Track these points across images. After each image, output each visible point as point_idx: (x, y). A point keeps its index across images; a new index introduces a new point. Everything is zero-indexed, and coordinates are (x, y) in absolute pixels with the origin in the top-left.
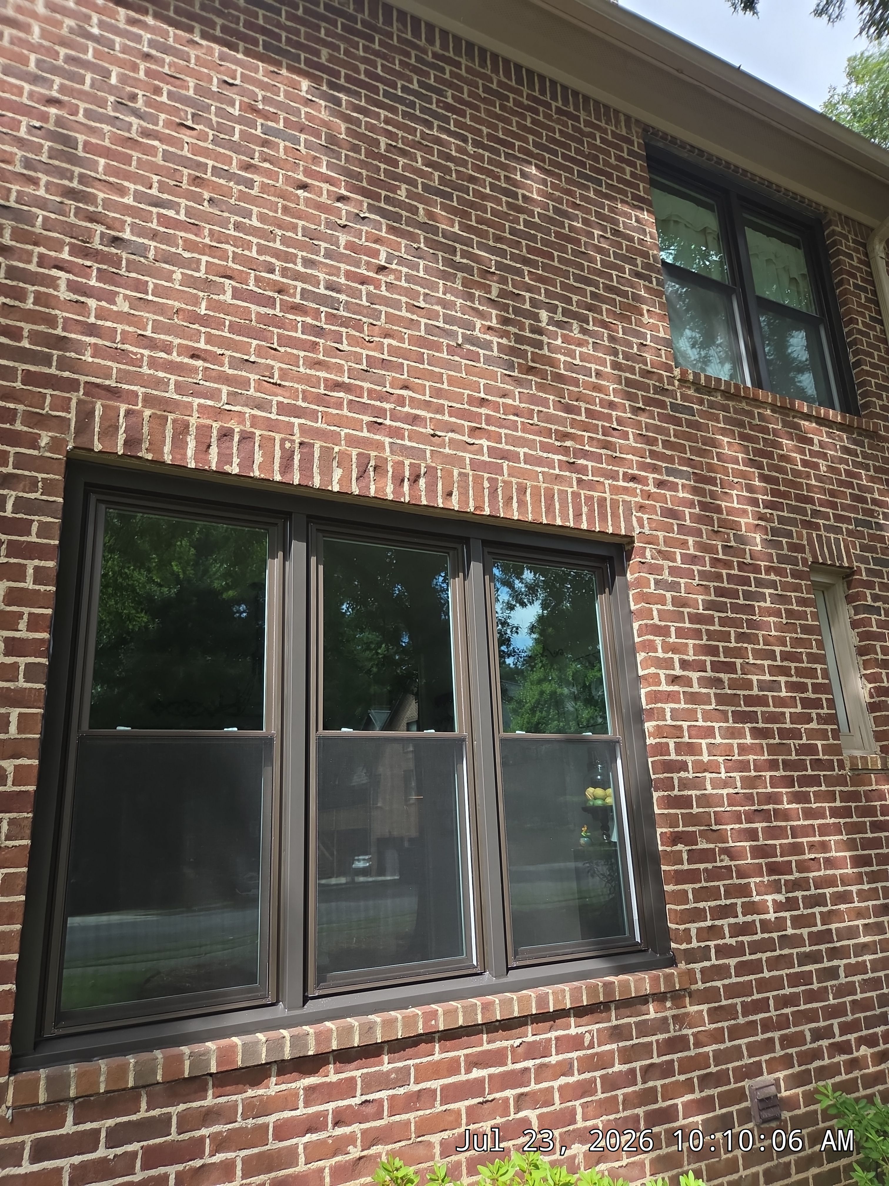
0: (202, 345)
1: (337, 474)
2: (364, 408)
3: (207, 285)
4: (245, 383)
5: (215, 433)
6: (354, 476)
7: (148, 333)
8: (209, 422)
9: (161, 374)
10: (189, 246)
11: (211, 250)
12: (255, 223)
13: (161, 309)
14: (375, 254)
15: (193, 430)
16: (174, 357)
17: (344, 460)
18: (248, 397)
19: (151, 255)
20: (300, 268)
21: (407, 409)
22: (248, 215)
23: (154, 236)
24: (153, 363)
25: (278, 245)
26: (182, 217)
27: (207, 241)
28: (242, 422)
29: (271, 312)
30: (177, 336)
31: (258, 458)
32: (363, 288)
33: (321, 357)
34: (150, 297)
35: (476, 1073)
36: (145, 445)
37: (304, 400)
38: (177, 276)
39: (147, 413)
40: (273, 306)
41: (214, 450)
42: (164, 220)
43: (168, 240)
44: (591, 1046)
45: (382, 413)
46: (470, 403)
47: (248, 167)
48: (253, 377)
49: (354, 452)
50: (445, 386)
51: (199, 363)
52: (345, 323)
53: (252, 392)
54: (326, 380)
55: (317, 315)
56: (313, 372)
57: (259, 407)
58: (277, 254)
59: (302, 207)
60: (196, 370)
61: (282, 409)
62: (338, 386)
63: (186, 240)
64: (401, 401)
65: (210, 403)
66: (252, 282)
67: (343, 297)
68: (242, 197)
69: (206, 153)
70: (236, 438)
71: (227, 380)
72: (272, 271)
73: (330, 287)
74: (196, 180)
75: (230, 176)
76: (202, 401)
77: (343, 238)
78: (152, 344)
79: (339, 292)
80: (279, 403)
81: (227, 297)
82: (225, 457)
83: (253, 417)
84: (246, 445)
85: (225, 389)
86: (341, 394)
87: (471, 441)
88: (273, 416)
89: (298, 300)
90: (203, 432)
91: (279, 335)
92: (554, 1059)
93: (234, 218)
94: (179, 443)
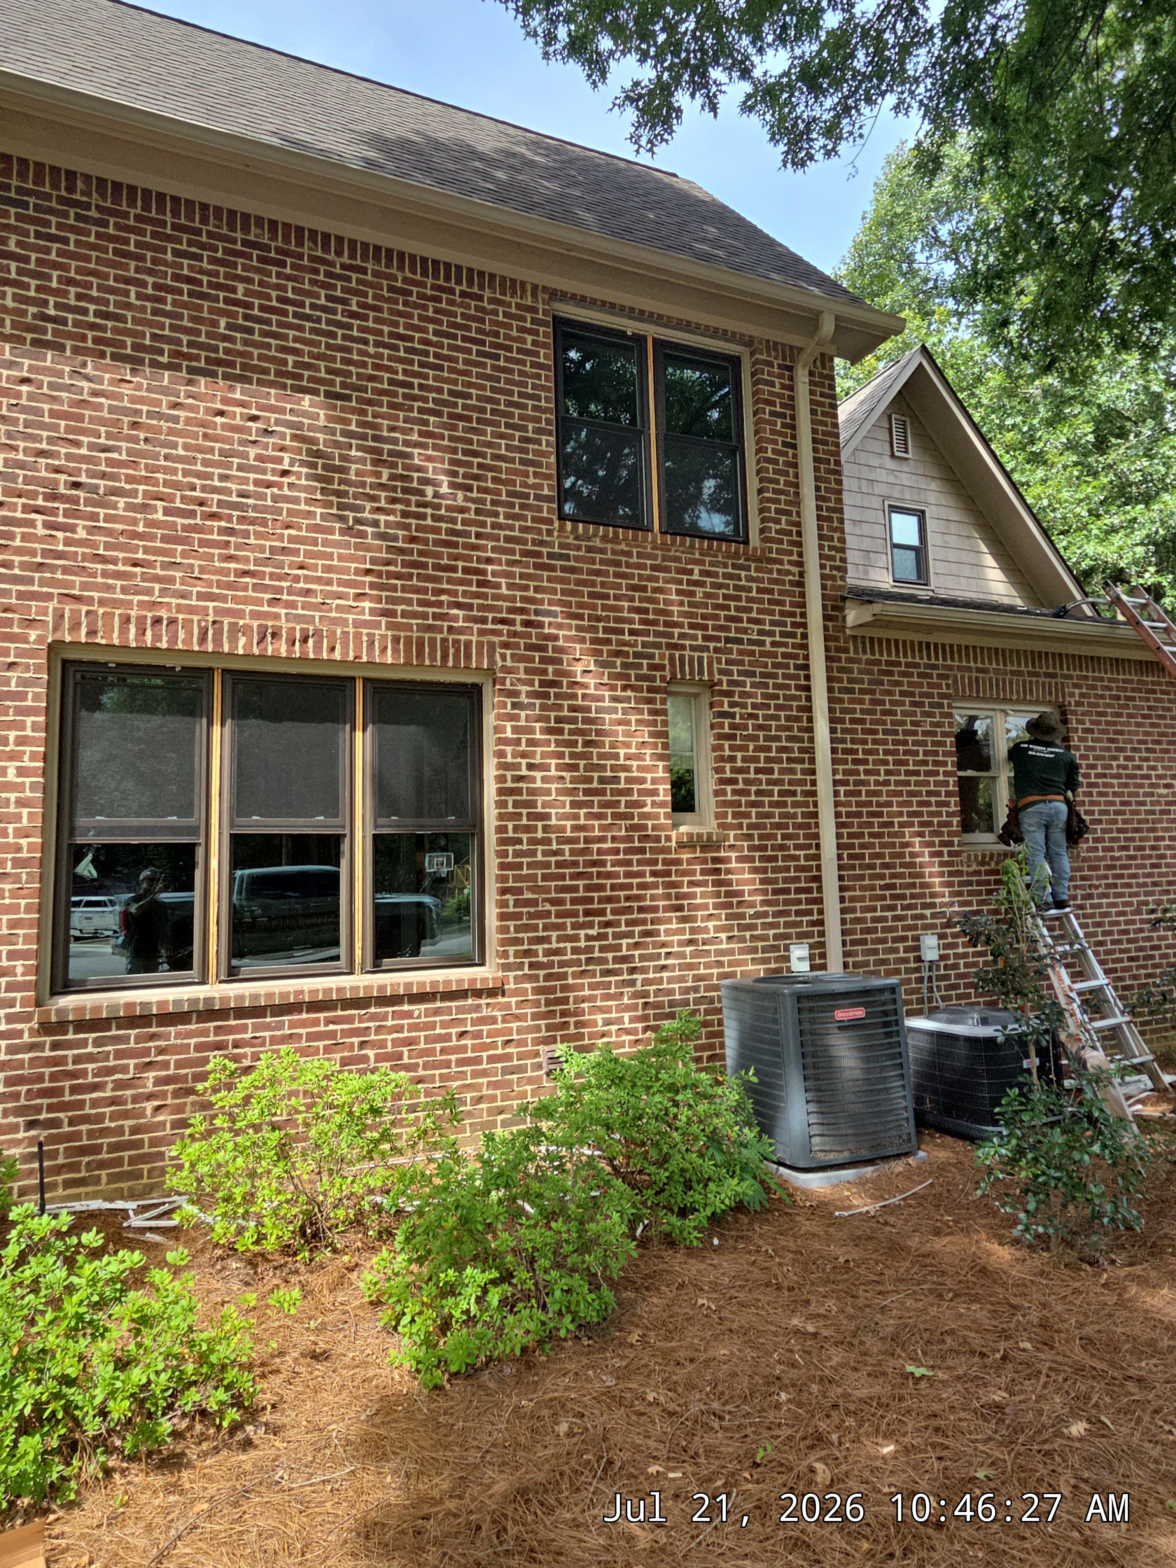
0: (140, 555)
1: (242, 641)
2: (265, 588)
3: (144, 508)
4: (171, 580)
5: (149, 621)
6: (255, 641)
7: (101, 552)
8: (144, 613)
9: (110, 581)
10: (130, 479)
11: (146, 480)
12: (181, 452)
13: (109, 532)
14: (280, 460)
15: (133, 620)
16: (121, 567)
17: (246, 630)
18: (175, 591)
19: (101, 491)
20: (217, 483)
21: (301, 585)
22: (174, 446)
23: (104, 476)
24: (105, 574)
25: (199, 467)
26: (124, 457)
27: (143, 473)
28: (170, 610)
29: (192, 522)
30: (122, 551)
31: (181, 635)
32: (268, 491)
33: (232, 552)
34: (102, 524)
35: (332, 1027)
36: (100, 634)
37: (218, 587)
38: (121, 505)
39: (101, 611)
40: (195, 517)
41: (149, 633)
42: (110, 462)
43: (114, 477)
44: (419, 1017)
45: (280, 590)
46: (356, 574)
47: (175, 406)
48: (178, 575)
49: (255, 624)
50: (335, 563)
51: (138, 570)
52: (253, 522)
53: (177, 586)
54: (235, 570)
55: (229, 519)
56: (225, 565)
57: (183, 597)
58: (199, 475)
59: (219, 432)
60: (135, 575)
61: (201, 596)
62: (246, 573)
63: (127, 475)
64: (297, 579)
65: (146, 598)
66: (178, 500)
67: (250, 501)
68: (171, 432)
69: (141, 400)
70: (165, 622)
71: (157, 579)
72: (194, 489)
73: (242, 495)
74: (135, 425)
75: (160, 416)
76: (141, 598)
77: (252, 452)
78: (104, 560)
79: (248, 497)
80: (198, 593)
81: (160, 516)
82: (157, 637)
83: (178, 605)
84: (172, 627)
85: (157, 587)
86: (248, 580)
87: (354, 604)
88: (193, 603)
89: (215, 509)
90: (141, 620)
91: (200, 540)
92: (390, 1023)
93: (164, 451)
94: (124, 631)
